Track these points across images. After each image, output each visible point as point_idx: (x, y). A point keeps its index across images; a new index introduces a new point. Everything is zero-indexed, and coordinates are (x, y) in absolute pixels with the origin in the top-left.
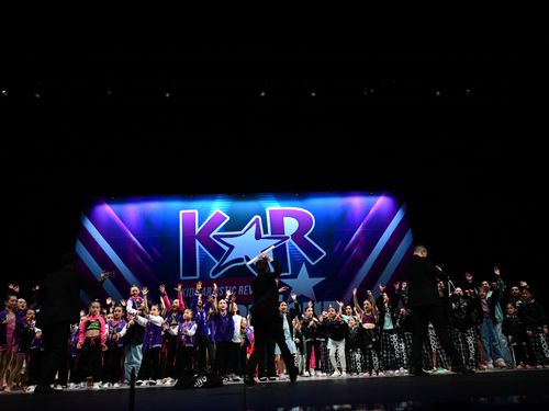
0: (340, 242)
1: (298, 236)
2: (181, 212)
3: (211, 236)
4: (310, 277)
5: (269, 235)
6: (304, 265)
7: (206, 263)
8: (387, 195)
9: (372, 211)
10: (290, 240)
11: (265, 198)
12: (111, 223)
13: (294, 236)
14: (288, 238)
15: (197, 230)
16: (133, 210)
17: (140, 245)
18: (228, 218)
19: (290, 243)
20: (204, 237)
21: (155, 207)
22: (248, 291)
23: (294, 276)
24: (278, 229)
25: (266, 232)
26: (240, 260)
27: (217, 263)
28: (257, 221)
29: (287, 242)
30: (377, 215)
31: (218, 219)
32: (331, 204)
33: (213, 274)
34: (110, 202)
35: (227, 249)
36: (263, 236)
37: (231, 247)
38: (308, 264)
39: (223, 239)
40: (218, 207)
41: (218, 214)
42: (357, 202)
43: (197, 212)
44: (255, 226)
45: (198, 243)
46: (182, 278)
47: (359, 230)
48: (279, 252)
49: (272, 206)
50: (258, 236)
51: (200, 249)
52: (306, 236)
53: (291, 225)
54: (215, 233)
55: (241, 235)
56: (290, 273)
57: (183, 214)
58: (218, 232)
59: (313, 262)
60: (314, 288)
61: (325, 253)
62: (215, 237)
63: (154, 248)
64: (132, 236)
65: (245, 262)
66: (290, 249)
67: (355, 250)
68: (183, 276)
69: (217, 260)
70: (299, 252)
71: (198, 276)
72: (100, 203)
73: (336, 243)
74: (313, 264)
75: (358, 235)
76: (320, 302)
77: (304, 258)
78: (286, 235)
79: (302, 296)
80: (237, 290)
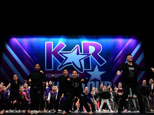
0: (112, 57)
1: (95, 54)
2: (46, 43)
3: (58, 53)
4: (99, 71)
5: (83, 53)
6: (97, 67)
7: (56, 64)
8: (133, 38)
9: (126, 45)
10: (91, 55)
11: (81, 37)
13: (93, 54)
14: (90, 54)
15: (53, 50)
16: (26, 41)
18: (66, 46)
20: (55, 53)
21: (36, 40)
23: (93, 70)
24: (86, 51)
25: (81, 52)
26: (70, 63)
27: (61, 64)
28: (78, 46)
29: (90, 56)
30: (129, 45)
31: (61, 46)
32: (109, 41)
33: (59, 69)
34: (16, 37)
35: (65, 58)
36: (80, 53)
37: (67, 58)
38: (99, 66)
39: (63, 54)
40: (61, 41)
41: (61, 43)
42: (120, 41)
43: (52, 42)
44: (77, 49)
45: (53, 56)
47: (122, 51)
49: (84, 41)
50: (78, 54)
51: (54, 58)
52: (98, 54)
53: (92, 49)
54: (60, 52)
55: (71, 53)
56: (91, 69)
57: (47, 43)
58: (61, 51)
59: (101, 65)
60: (101, 76)
61: (106, 62)
62: (59, 53)
63: (35, 57)
64: (26, 52)
65: (72, 64)
66: (91, 59)
67: (119, 61)
68: (47, 69)
69: (61, 63)
70: (95, 61)
71: (52, 69)
72: (12, 37)
73: (111, 57)
74: (101, 66)
75: (120, 55)
76: (103, 82)
77: (97, 63)
78: (90, 53)
79: (96, 79)
80: (69, 76)
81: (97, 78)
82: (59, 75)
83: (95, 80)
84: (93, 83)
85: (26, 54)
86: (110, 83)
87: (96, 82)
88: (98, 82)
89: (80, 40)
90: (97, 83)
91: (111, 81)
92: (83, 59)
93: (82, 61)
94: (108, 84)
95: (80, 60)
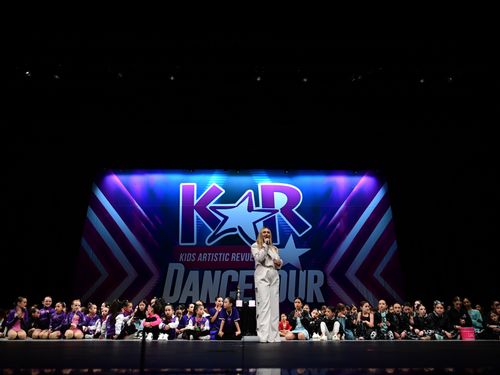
0: (324, 218)
1: (286, 210)
2: (181, 185)
3: (208, 207)
4: (297, 247)
5: (261, 207)
6: (291, 238)
7: (202, 232)
8: (370, 175)
9: (354, 190)
10: (279, 213)
11: (257, 174)
12: (119, 191)
13: (283, 210)
14: (277, 211)
15: (196, 202)
16: (138, 181)
17: (144, 213)
18: (224, 191)
19: (279, 216)
20: (201, 208)
21: (158, 179)
22: (240, 259)
23: (283, 245)
24: (269, 203)
25: (257, 205)
26: (234, 230)
27: (213, 232)
28: (250, 193)
29: (276, 215)
30: (360, 192)
31: (214, 192)
32: (318, 181)
33: (209, 241)
34: (116, 174)
35: (221, 219)
36: (255, 208)
37: (226, 218)
38: (295, 236)
39: (219, 210)
40: (215, 181)
41: (214, 186)
42: (341, 181)
43: (195, 185)
44: (247, 200)
45: (196, 213)
46: (181, 244)
47: (344, 203)
49: (264, 182)
50: (250, 209)
51: (198, 219)
52: (294, 210)
54: (211, 204)
55: (235, 207)
56: (278, 243)
57: (183, 186)
58: (214, 203)
59: (300, 234)
60: (300, 257)
61: (311, 227)
62: (211, 208)
63: (156, 217)
64: (137, 205)
65: (238, 232)
66: (279, 222)
67: (338, 225)
68: (182, 242)
69: (213, 229)
71: (195, 243)
72: (109, 174)
73: (322, 218)
74: (299, 236)
75: (342, 211)
76: (305, 271)
77: (291, 230)
78: (276, 208)
79: (289, 264)
80: (230, 257)
81: (292, 263)
82: (208, 255)
83: (288, 267)
84: (284, 272)
86: (320, 274)
87: (291, 272)
88: (295, 271)
89: (256, 179)
90: (293, 273)
91: (322, 268)
92: (262, 221)
93: (260, 225)
94: (316, 277)
95: (254, 223)
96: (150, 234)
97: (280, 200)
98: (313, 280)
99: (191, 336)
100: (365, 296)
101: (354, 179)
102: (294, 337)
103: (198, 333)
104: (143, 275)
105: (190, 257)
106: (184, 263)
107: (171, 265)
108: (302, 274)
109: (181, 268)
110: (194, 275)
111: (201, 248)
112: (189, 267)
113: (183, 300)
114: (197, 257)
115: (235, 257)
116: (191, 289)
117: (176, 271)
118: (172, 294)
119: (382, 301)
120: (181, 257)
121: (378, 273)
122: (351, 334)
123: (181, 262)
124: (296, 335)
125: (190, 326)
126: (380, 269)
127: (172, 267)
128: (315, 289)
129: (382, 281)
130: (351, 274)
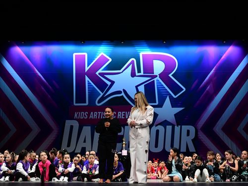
0: (196, 81)
1: (164, 76)
2: (74, 54)
3: (97, 73)
4: (172, 107)
5: (142, 73)
6: (168, 99)
7: (93, 94)
8: (236, 45)
9: (223, 58)
10: (158, 78)
11: (139, 45)
12: (22, 61)
13: (161, 75)
14: (156, 76)
15: (87, 69)
16: (38, 51)
17: (43, 79)
18: (110, 60)
19: (158, 81)
20: (92, 74)
21: (56, 50)
23: (160, 105)
24: (149, 69)
25: (139, 71)
26: (120, 92)
27: (102, 94)
28: (133, 61)
29: (155, 79)
30: (228, 60)
31: (103, 60)
32: (192, 51)
33: (99, 102)
34: (20, 45)
35: (109, 83)
36: (137, 74)
37: (113, 83)
38: (171, 97)
39: (107, 76)
40: (103, 51)
41: (102, 55)
42: (211, 50)
43: (86, 55)
44: (131, 65)
45: (87, 79)
46: (75, 104)
47: (214, 69)
48: (150, 87)
49: (145, 52)
50: (133, 75)
51: (89, 83)
52: (170, 75)
54: (100, 71)
55: (120, 73)
56: (157, 104)
57: (76, 55)
58: (103, 70)
59: (175, 95)
60: (175, 115)
61: (184, 89)
62: (100, 74)
63: (54, 82)
64: (37, 72)
65: (123, 94)
66: (157, 85)
67: (208, 88)
68: (76, 103)
69: (102, 92)
70: (164, 88)
71: (87, 104)
72: (13, 45)
73: (194, 81)
74: (175, 97)
75: (210, 77)
76: (179, 126)
77: (168, 92)
78: (155, 74)
79: (166, 120)
80: (116, 115)
81: (168, 120)
82: (98, 114)
83: (165, 123)
84: (161, 128)
85: (38, 75)
86: (192, 129)
87: (167, 126)
88: (171, 127)
89: (137, 49)
90: (169, 128)
91: (194, 123)
92: (143, 85)
93: (142, 89)
94: (188, 131)
95: (137, 87)
96: (50, 97)
97: (159, 67)
98: (186, 134)
99: (86, 179)
100: (230, 147)
101: (222, 48)
102: (169, 179)
103: (90, 177)
104: (45, 130)
105: (83, 115)
106: (79, 120)
107: (67, 121)
108: (177, 129)
109: (76, 124)
110: (87, 130)
111: (92, 108)
112: (82, 123)
113: (78, 150)
114: (89, 115)
115: (120, 115)
116: (85, 142)
117: (72, 127)
118: (69, 145)
119: (244, 152)
120: (76, 115)
121: (240, 128)
122: (218, 177)
123: (76, 119)
124: (172, 178)
125: (85, 171)
126: (243, 124)
127: (68, 123)
128: (187, 141)
129: (244, 134)
130: (218, 129)
